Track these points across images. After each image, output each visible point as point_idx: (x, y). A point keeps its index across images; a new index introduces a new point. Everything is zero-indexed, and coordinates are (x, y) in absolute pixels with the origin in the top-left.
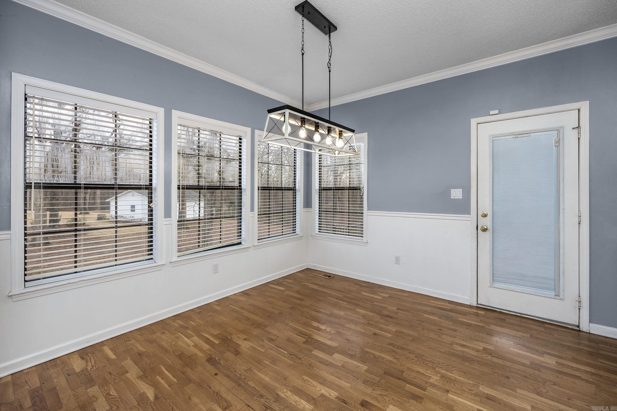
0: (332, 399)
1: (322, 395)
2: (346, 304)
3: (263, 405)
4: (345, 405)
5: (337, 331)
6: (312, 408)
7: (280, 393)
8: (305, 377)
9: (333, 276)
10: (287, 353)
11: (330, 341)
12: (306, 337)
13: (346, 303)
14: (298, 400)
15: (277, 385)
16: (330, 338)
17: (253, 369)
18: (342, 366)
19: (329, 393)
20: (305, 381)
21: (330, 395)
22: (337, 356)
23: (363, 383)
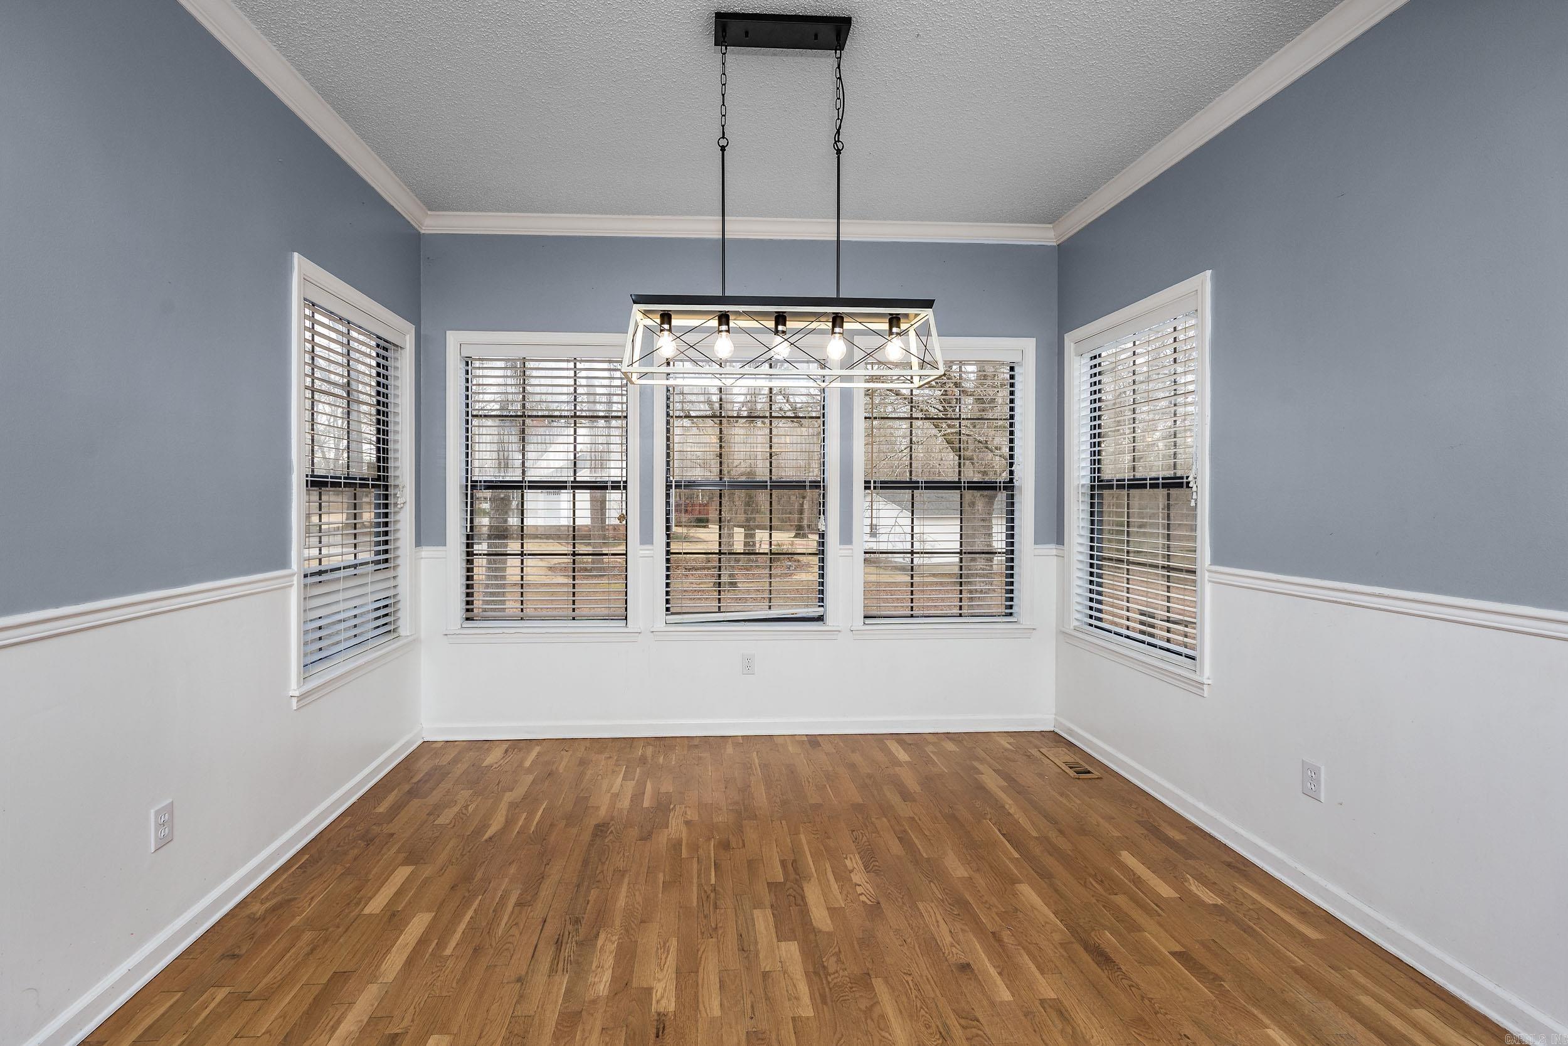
0: (650, 1010)
1: (649, 991)
2: (1012, 859)
3: (559, 935)
4: (653, 1036)
5: (879, 903)
6: (601, 994)
7: (603, 936)
8: (674, 943)
9: (1096, 774)
10: (713, 882)
11: (825, 913)
12: (793, 876)
13: (1017, 855)
14: (606, 966)
15: (618, 922)
16: (837, 906)
17: (628, 876)
18: (766, 975)
19: (662, 997)
20: (664, 945)
21: (658, 1002)
22: (791, 950)
23: (747, 1032)
